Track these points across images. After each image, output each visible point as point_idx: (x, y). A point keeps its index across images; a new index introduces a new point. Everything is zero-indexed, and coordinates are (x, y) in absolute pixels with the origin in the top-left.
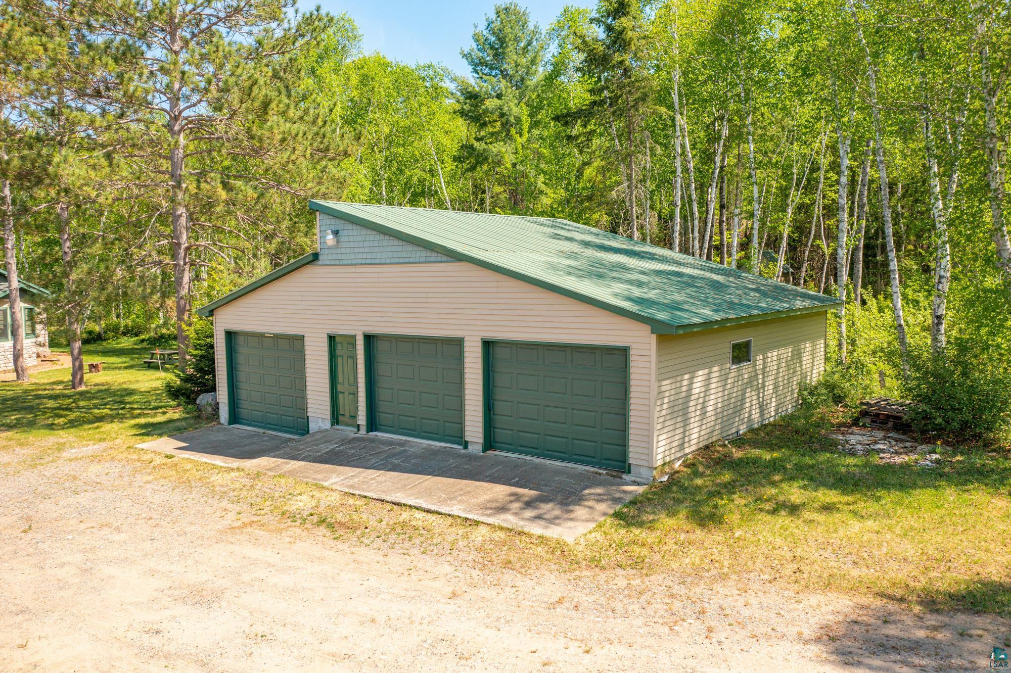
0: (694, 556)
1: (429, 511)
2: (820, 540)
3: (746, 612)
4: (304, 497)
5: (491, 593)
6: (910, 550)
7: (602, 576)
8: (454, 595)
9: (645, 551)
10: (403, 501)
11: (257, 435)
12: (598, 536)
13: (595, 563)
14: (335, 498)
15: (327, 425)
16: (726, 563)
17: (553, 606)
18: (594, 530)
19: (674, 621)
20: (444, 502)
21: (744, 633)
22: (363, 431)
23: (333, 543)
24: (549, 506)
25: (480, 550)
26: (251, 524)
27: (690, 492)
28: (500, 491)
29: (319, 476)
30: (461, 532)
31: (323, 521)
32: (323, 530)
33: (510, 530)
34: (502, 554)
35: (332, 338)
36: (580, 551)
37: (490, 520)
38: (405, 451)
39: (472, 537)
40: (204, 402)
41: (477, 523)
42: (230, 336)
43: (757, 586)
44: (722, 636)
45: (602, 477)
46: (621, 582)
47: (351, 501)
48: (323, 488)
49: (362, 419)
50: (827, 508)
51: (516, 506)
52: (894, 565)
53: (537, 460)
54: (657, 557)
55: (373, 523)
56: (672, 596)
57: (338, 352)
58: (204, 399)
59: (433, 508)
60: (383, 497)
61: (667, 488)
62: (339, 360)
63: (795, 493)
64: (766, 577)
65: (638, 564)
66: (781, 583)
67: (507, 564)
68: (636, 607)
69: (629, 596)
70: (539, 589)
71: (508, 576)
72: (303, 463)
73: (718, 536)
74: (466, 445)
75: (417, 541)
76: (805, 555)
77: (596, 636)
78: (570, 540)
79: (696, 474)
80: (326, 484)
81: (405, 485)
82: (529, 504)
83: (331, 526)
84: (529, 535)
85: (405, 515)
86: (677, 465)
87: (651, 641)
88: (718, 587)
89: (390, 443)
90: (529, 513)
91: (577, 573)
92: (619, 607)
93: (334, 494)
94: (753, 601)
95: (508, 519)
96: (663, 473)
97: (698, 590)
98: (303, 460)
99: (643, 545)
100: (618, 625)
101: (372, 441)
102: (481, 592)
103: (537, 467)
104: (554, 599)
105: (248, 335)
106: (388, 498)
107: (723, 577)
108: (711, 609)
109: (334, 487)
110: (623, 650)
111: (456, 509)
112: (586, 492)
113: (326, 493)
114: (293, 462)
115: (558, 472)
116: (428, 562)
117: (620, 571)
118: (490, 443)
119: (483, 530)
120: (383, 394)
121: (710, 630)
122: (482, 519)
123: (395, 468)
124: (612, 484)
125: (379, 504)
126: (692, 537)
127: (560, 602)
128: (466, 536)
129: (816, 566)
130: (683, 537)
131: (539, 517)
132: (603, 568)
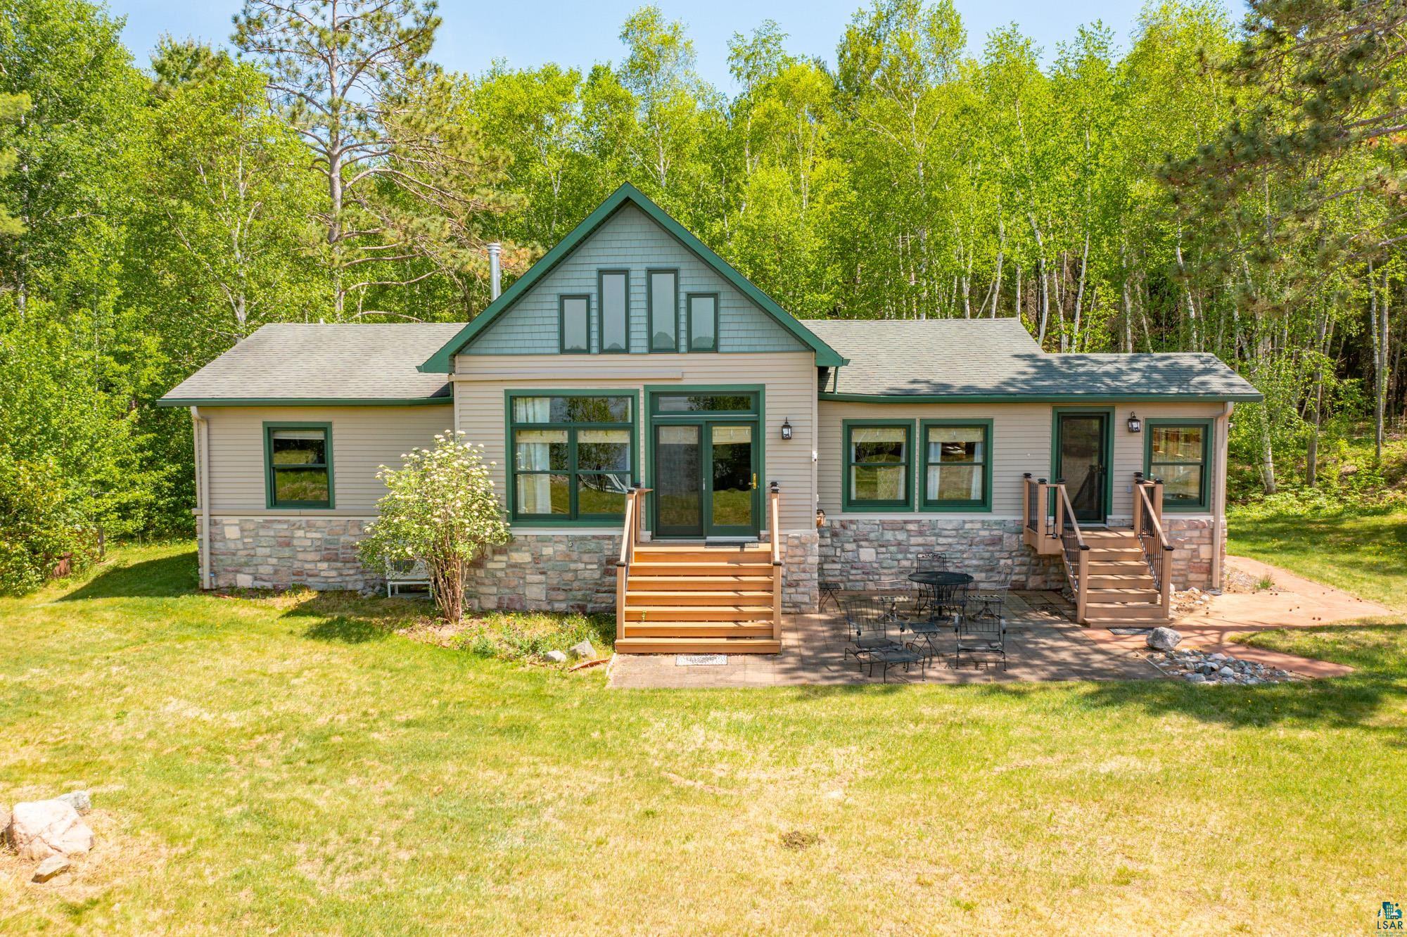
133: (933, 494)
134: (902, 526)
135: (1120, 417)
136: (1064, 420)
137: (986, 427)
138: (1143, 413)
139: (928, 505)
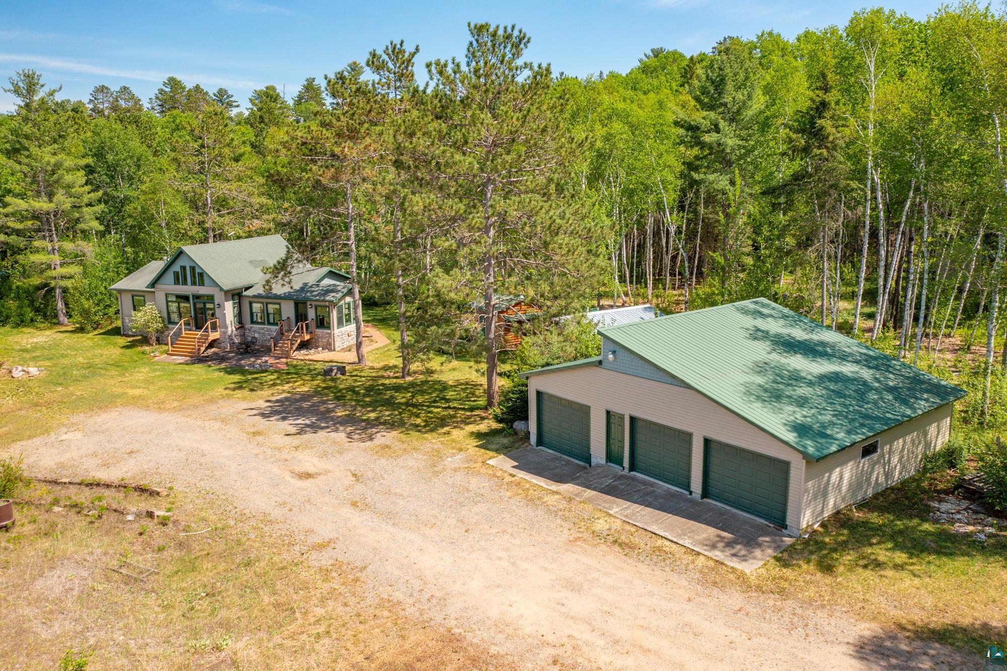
0: (811, 592)
1: (672, 541)
2: (883, 589)
3: (827, 628)
4: (601, 521)
5: (706, 601)
6: (929, 602)
7: (762, 598)
8: (689, 600)
9: (786, 585)
10: (657, 532)
11: (557, 458)
12: (763, 571)
13: (759, 588)
14: (618, 524)
15: (603, 462)
16: (826, 598)
17: (736, 613)
18: (762, 567)
19: (792, 627)
20: (680, 536)
21: (822, 639)
22: (626, 470)
23: (624, 557)
24: (739, 547)
25: (701, 572)
26: (579, 538)
27: (821, 545)
28: (711, 532)
29: (607, 505)
30: (690, 558)
31: (616, 541)
32: (616, 548)
33: (717, 561)
34: (711, 577)
35: (608, 412)
36: (753, 580)
37: (706, 553)
38: (654, 491)
39: (696, 563)
40: (518, 428)
41: (698, 554)
42: (539, 394)
43: (838, 614)
44: (811, 639)
45: (770, 529)
46: (771, 602)
47: (628, 527)
48: (610, 515)
49: (626, 463)
50: (898, 567)
51: (721, 545)
52: (916, 610)
53: (734, 510)
54: (792, 589)
55: (642, 545)
56: (794, 614)
57: (612, 421)
58: (518, 425)
59: (675, 540)
60: (646, 527)
61: (806, 543)
62: (613, 426)
63: (882, 553)
64: (844, 609)
65: (782, 592)
66: (851, 614)
67: (715, 583)
68: (776, 618)
69: (773, 611)
70: (730, 601)
71: (716, 591)
72: (594, 493)
73: (829, 580)
74: (691, 493)
75: (668, 562)
76: (870, 599)
77: (754, 631)
78: (748, 571)
79: (827, 533)
80: (611, 512)
81: (657, 520)
82: (729, 544)
83: (620, 545)
84: (726, 566)
85: (659, 542)
86: (816, 526)
87: (779, 637)
88: (818, 612)
89: (644, 483)
90: (729, 552)
91: (750, 594)
92: (768, 617)
93: (618, 521)
94: (833, 623)
95: (717, 554)
96: (806, 532)
97: (808, 612)
98: (594, 489)
99: (786, 580)
100: (765, 626)
101: (634, 479)
102: (702, 600)
103: (734, 516)
104: (737, 608)
105: (551, 396)
106: (649, 529)
107: (823, 606)
108: (811, 625)
109: (618, 516)
110: (765, 640)
111: (687, 543)
112: (761, 539)
113: (613, 519)
114: (589, 491)
115: (746, 522)
116: (675, 577)
117: (772, 596)
118: (705, 494)
119: (702, 558)
120: (639, 451)
121: (807, 635)
122: (701, 551)
123: (649, 505)
124: (776, 535)
125: (644, 532)
126: (814, 578)
127: (739, 610)
128: (693, 562)
129: (873, 607)
130: (808, 577)
131: (734, 555)
132: (763, 592)
133: (271, 321)
134: (263, 329)
135: (309, 303)
136: (297, 305)
137: (279, 304)
138: (314, 303)
139: (269, 323)
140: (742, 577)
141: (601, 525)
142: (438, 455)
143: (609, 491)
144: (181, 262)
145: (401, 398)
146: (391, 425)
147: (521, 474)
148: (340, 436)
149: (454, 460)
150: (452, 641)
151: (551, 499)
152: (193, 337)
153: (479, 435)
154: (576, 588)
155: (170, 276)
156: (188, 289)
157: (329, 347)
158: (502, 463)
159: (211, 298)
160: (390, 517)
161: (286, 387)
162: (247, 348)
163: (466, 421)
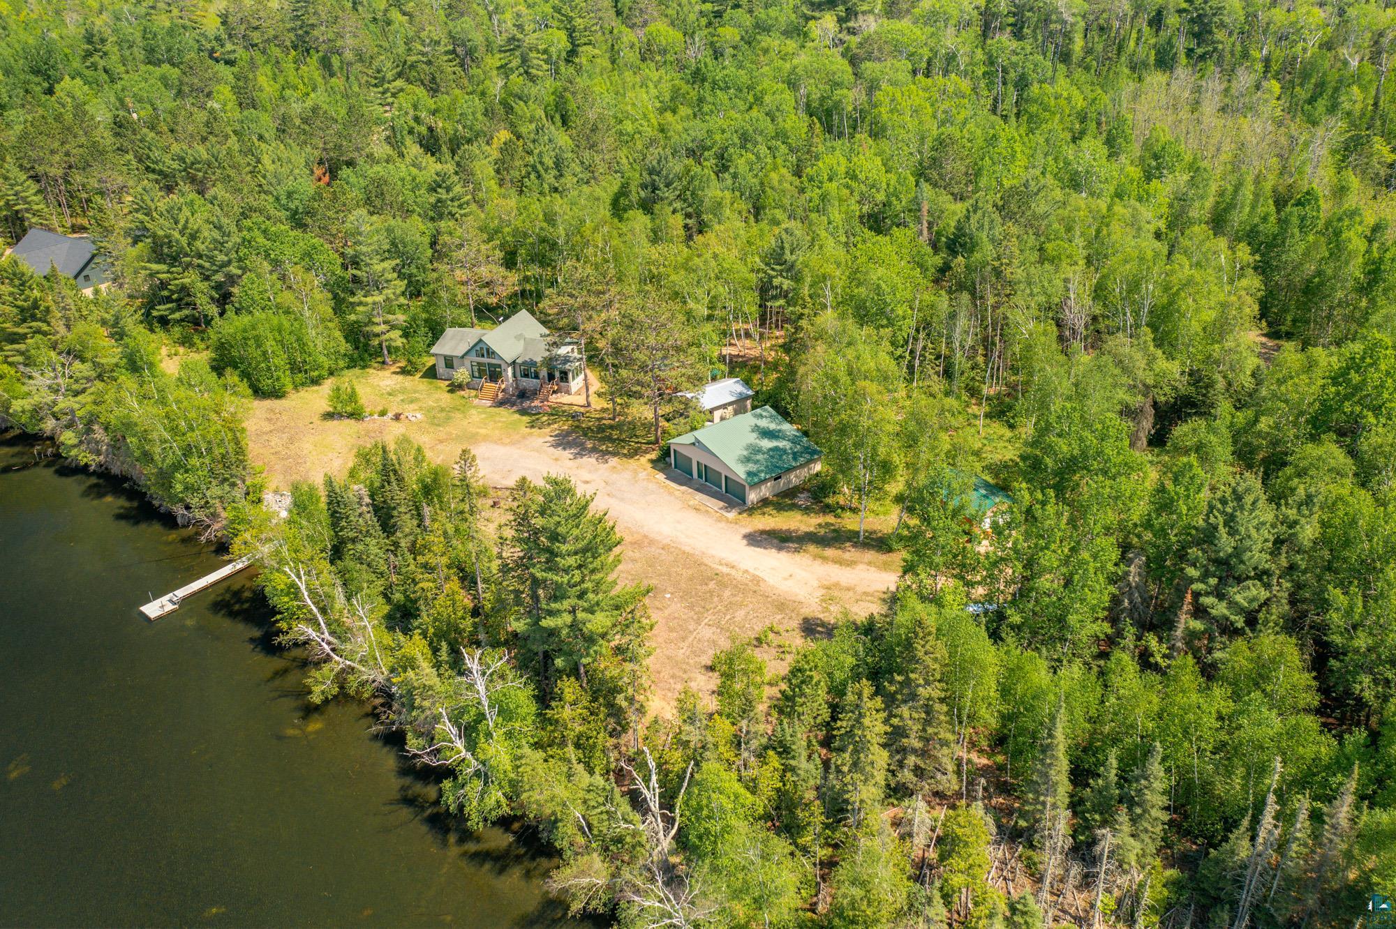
1: (711, 508)
7: (730, 526)
8: (710, 526)
10: (708, 505)
12: (734, 517)
13: (731, 522)
15: (697, 478)
18: (734, 515)
20: (714, 506)
24: (729, 509)
26: (683, 506)
27: (752, 509)
33: (722, 514)
35: (698, 462)
36: (730, 520)
40: (668, 460)
41: (717, 512)
42: (675, 450)
45: (739, 503)
46: (732, 527)
47: (700, 503)
48: (695, 499)
53: (734, 498)
54: (738, 520)
55: (702, 509)
61: (748, 508)
62: (699, 466)
67: (719, 521)
70: (721, 527)
71: (718, 523)
73: (750, 517)
78: (729, 517)
79: (756, 505)
81: (709, 501)
85: (708, 508)
86: (755, 502)
91: (728, 524)
92: (729, 531)
96: (749, 504)
100: (728, 534)
102: (714, 526)
105: (679, 452)
106: (706, 504)
109: (698, 499)
112: (736, 506)
113: (696, 501)
115: (733, 501)
116: (707, 519)
123: (708, 495)
124: (740, 505)
127: (723, 530)
130: (746, 518)
132: (731, 524)
133: (533, 376)
134: (528, 381)
135: (556, 369)
136: (548, 369)
137: (538, 368)
138: (559, 369)
139: (532, 378)
140: (727, 519)
141: (691, 503)
142: (635, 472)
143: (697, 490)
144: (481, 345)
145: (615, 434)
146: (615, 454)
147: (668, 482)
148: (593, 460)
149: (642, 475)
150: (645, 536)
151: (677, 493)
152: (490, 387)
153: (652, 461)
154: (679, 522)
155: (474, 353)
156: (485, 360)
157: (568, 392)
158: (661, 476)
159: (500, 366)
160: (622, 500)
161: (556, 426)
162: (523, 395)
163: (646, 452)
